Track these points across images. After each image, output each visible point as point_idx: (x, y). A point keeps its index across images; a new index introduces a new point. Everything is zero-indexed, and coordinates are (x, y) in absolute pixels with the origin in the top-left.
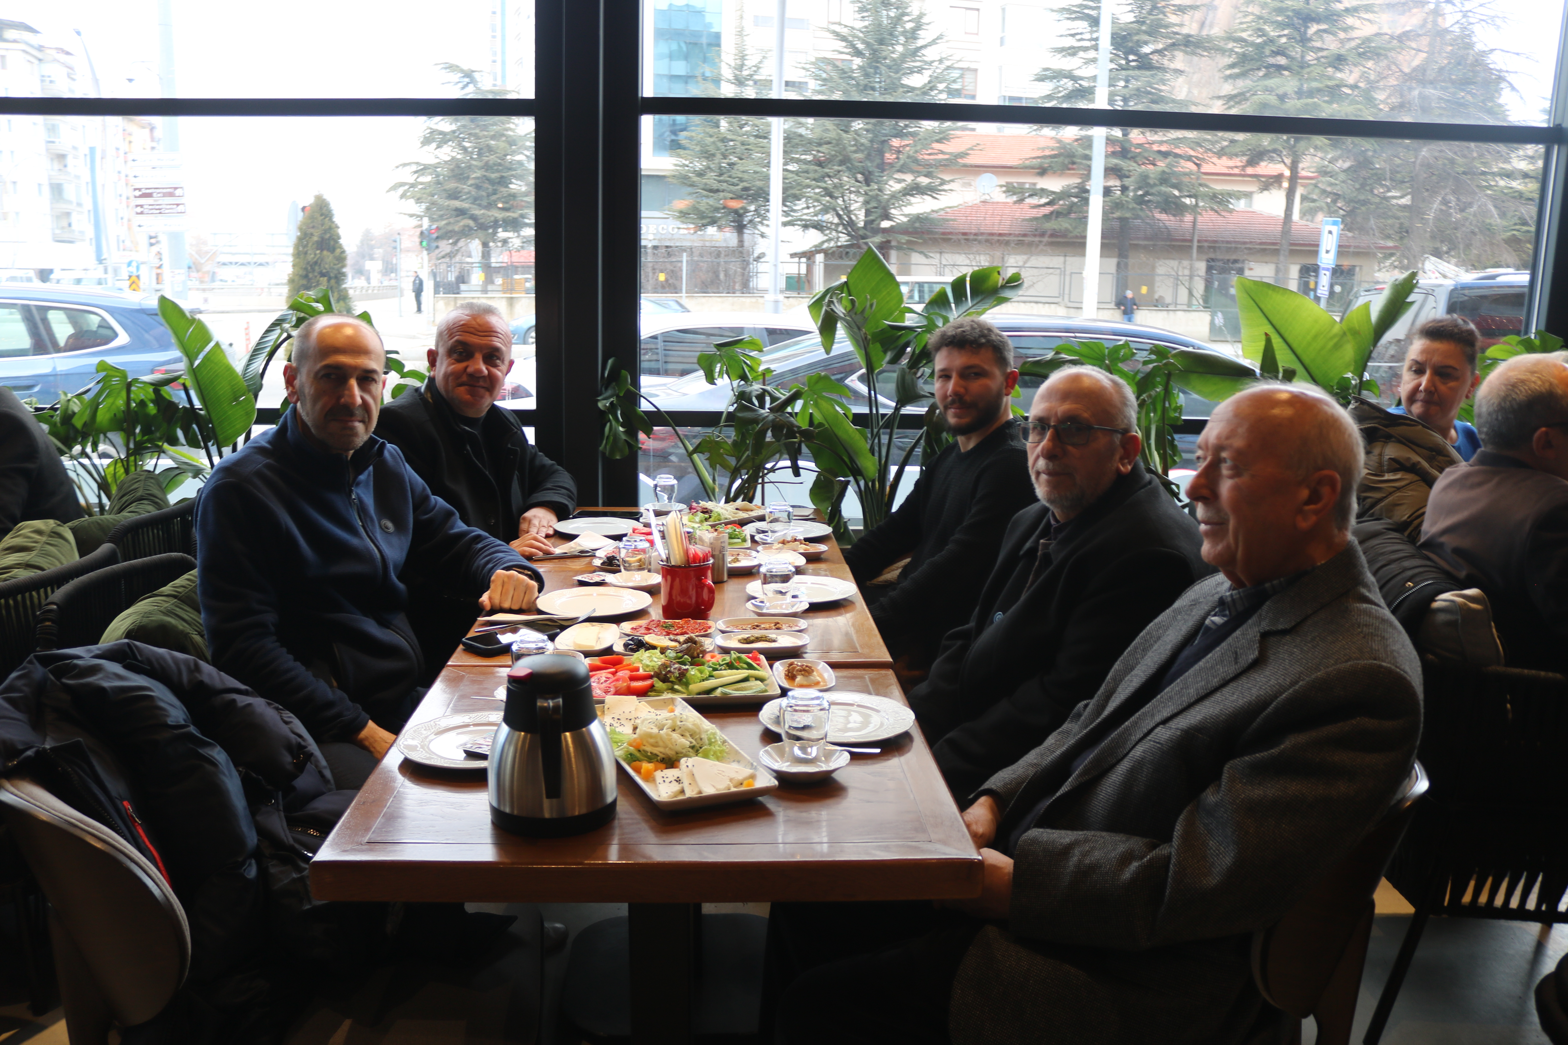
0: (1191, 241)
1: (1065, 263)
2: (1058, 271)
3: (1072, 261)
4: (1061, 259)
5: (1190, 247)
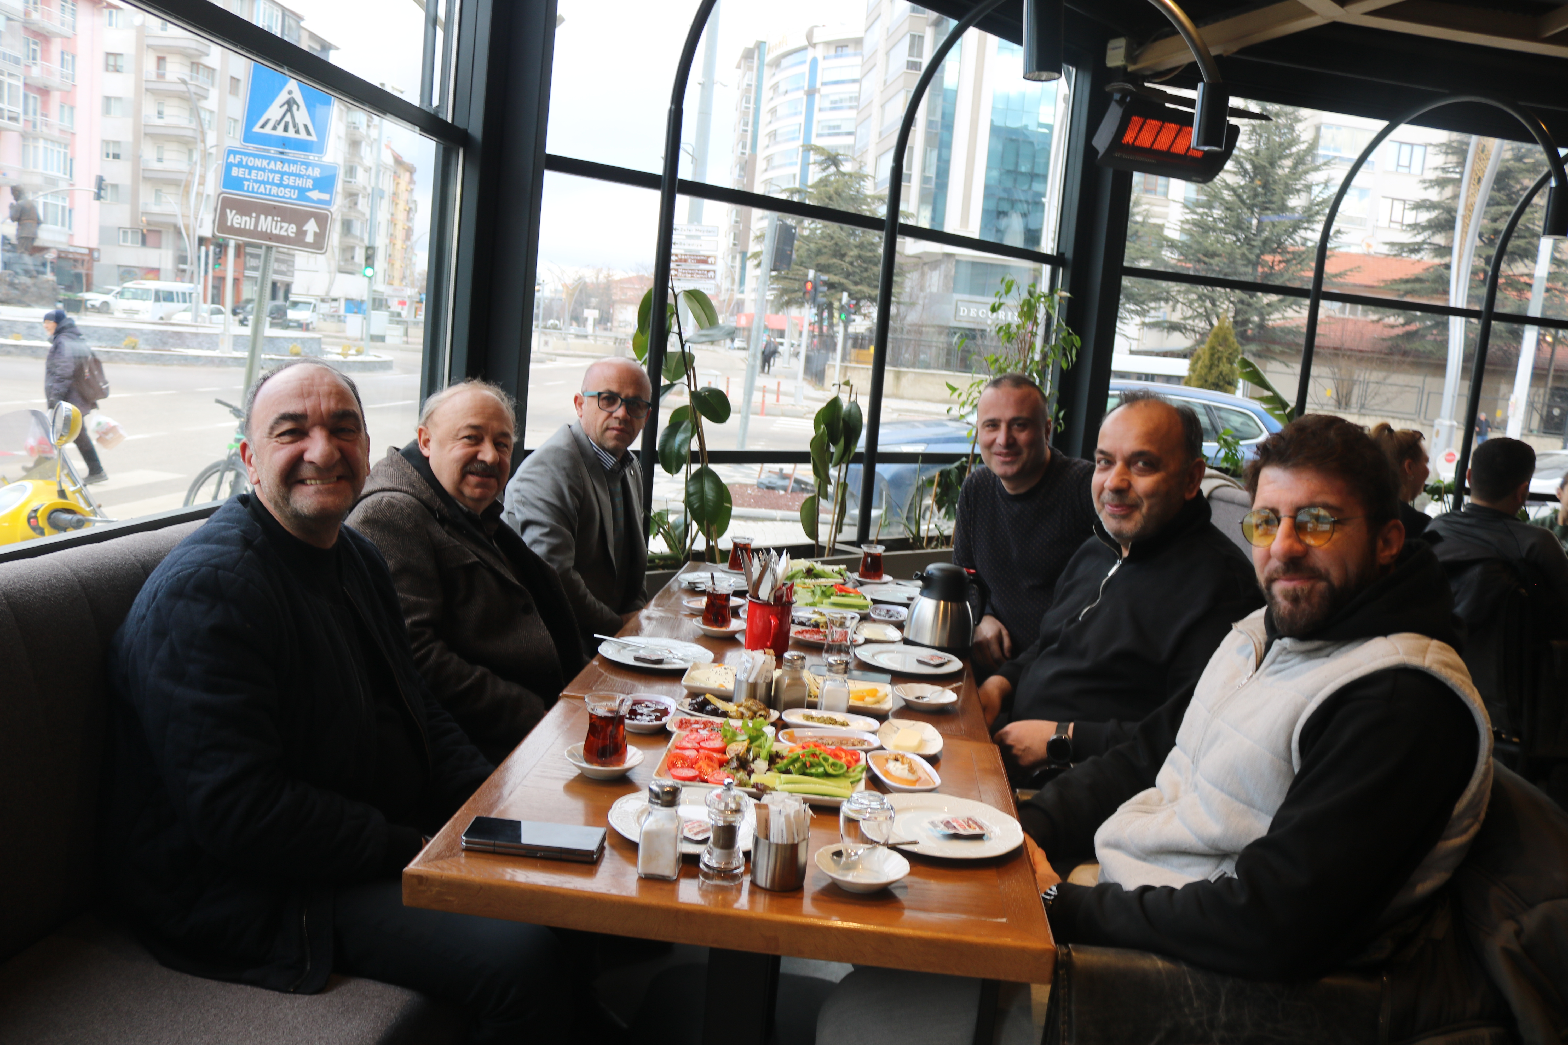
0: (1548, 370)
1: (1424, 381)
2: (1417, 390)
3: (1431, 382)
4: (1421, 378)
5: (1546, 376)
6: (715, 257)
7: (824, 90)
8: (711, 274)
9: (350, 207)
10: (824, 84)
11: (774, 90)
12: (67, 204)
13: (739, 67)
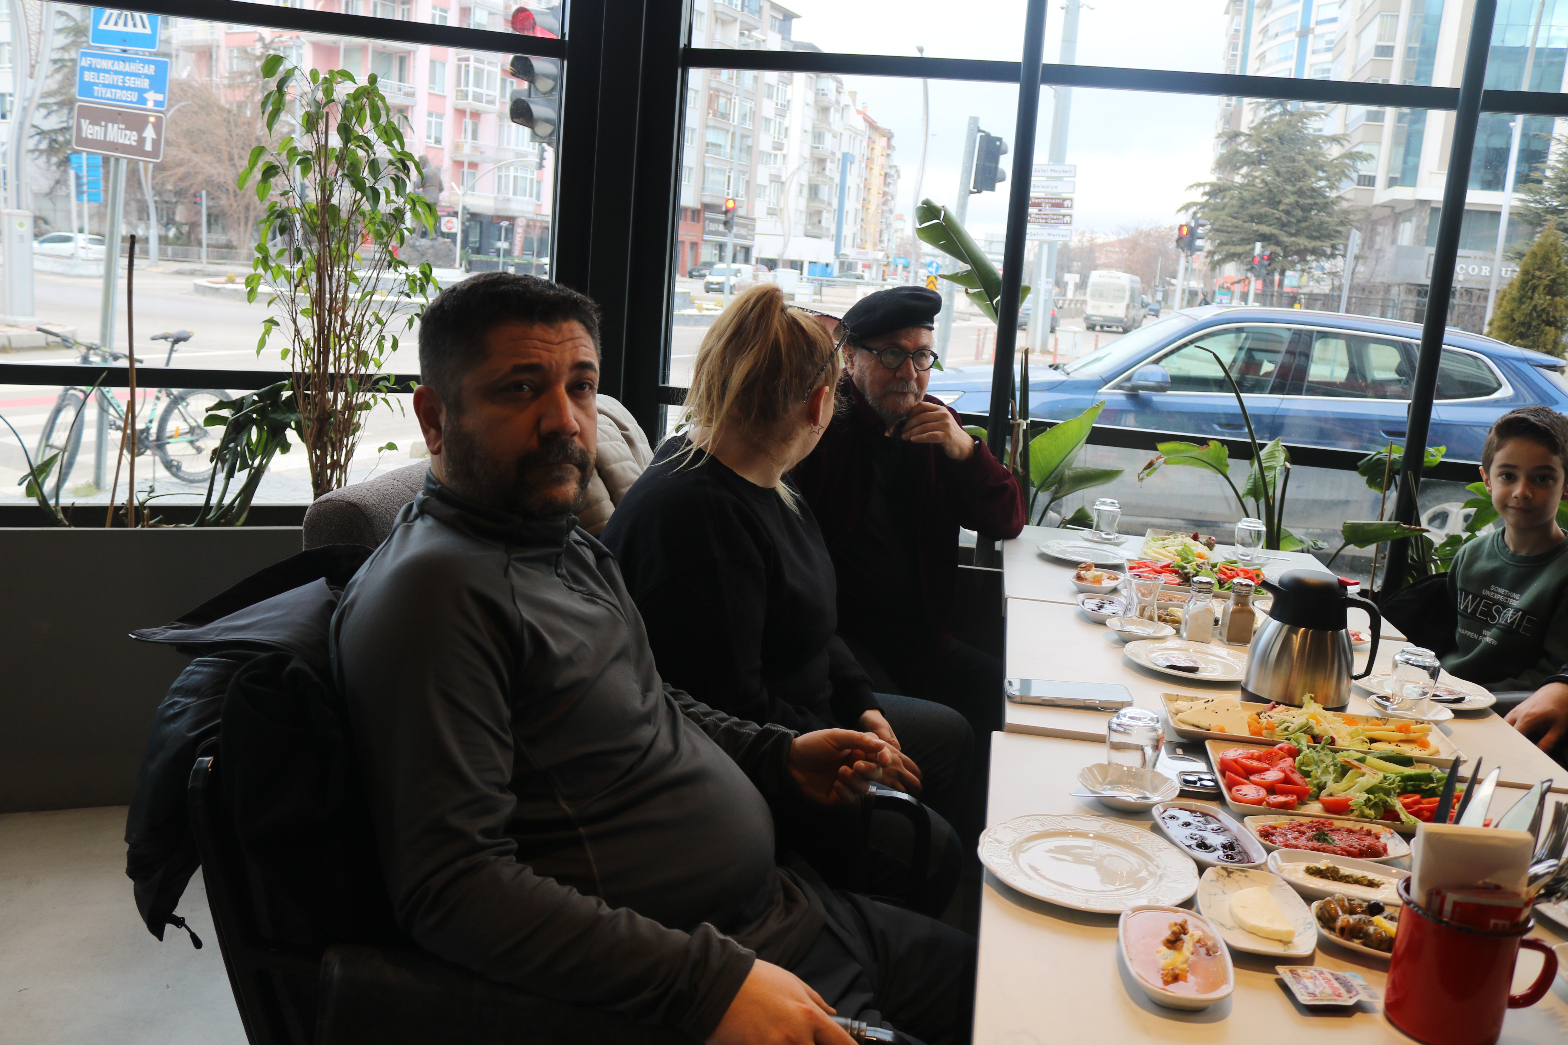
6: (1071, 200)
7: (1319, 30)
8: (1067, 219)
9: (818, 172)
10: (1318, 23)
11: (1264, 34)
12: (535, 177)
13: (1227, 13)
